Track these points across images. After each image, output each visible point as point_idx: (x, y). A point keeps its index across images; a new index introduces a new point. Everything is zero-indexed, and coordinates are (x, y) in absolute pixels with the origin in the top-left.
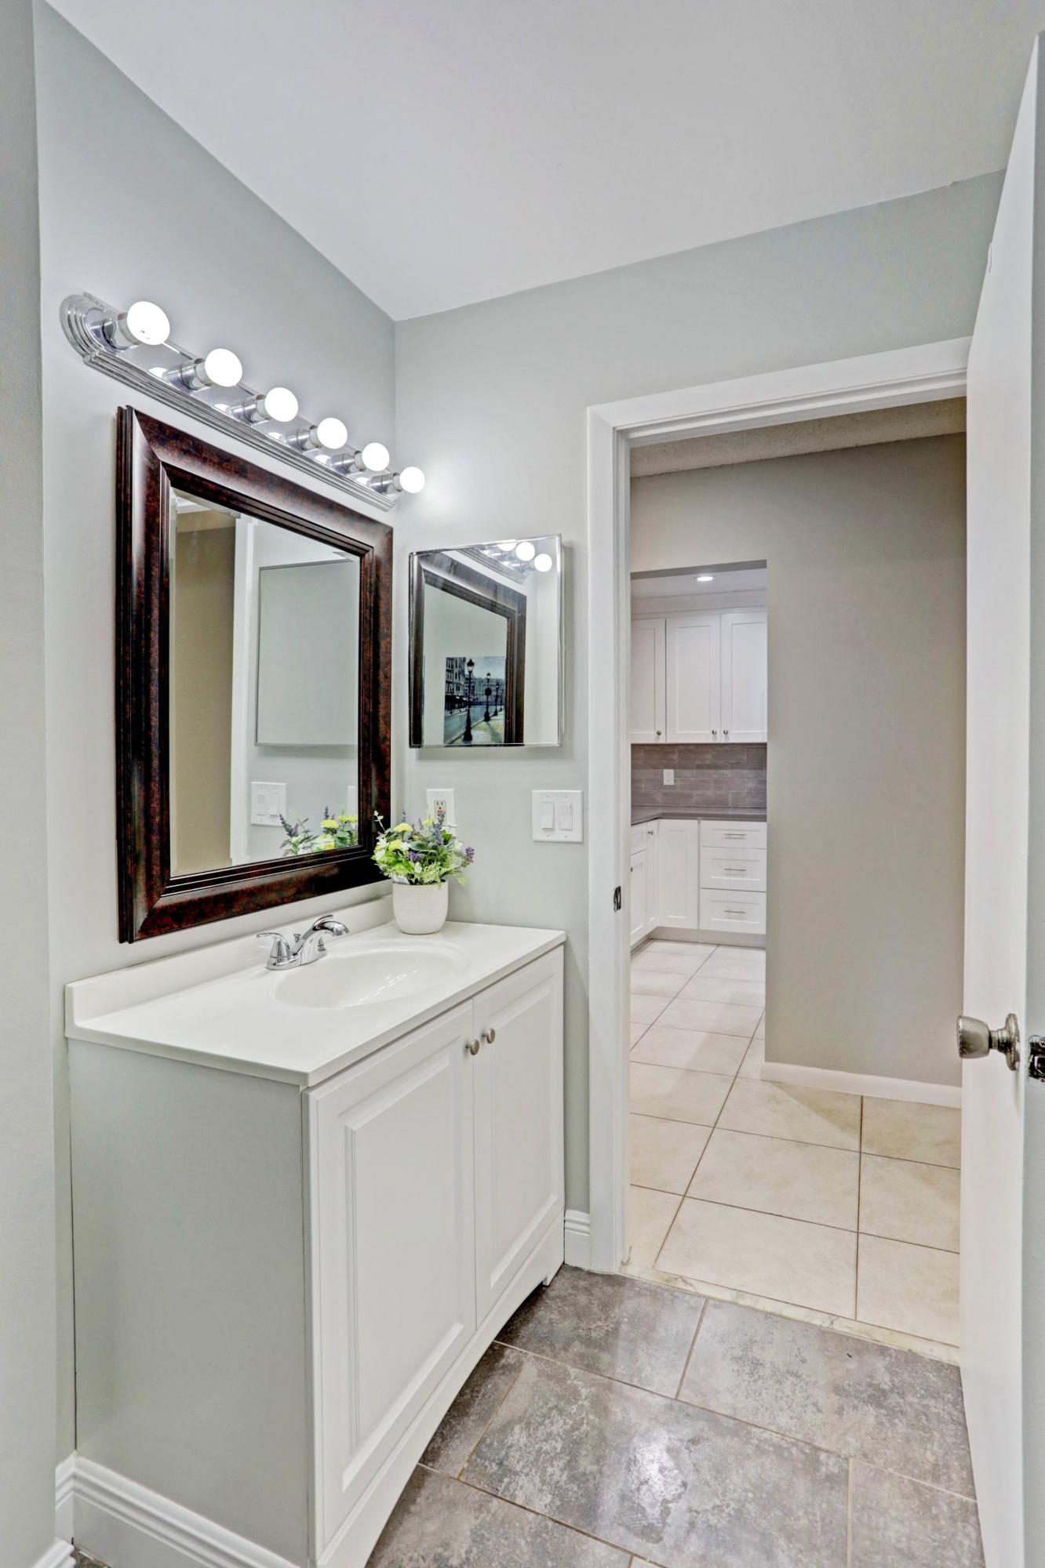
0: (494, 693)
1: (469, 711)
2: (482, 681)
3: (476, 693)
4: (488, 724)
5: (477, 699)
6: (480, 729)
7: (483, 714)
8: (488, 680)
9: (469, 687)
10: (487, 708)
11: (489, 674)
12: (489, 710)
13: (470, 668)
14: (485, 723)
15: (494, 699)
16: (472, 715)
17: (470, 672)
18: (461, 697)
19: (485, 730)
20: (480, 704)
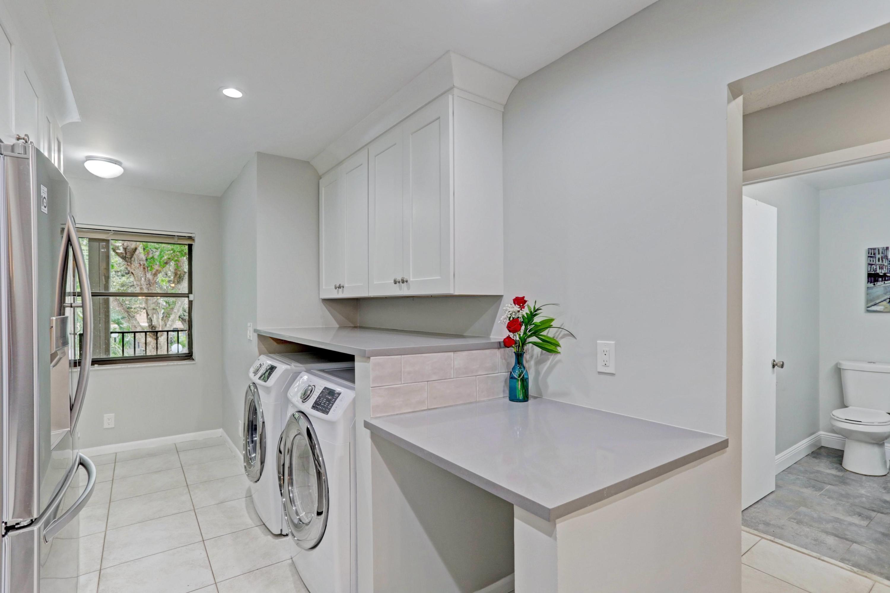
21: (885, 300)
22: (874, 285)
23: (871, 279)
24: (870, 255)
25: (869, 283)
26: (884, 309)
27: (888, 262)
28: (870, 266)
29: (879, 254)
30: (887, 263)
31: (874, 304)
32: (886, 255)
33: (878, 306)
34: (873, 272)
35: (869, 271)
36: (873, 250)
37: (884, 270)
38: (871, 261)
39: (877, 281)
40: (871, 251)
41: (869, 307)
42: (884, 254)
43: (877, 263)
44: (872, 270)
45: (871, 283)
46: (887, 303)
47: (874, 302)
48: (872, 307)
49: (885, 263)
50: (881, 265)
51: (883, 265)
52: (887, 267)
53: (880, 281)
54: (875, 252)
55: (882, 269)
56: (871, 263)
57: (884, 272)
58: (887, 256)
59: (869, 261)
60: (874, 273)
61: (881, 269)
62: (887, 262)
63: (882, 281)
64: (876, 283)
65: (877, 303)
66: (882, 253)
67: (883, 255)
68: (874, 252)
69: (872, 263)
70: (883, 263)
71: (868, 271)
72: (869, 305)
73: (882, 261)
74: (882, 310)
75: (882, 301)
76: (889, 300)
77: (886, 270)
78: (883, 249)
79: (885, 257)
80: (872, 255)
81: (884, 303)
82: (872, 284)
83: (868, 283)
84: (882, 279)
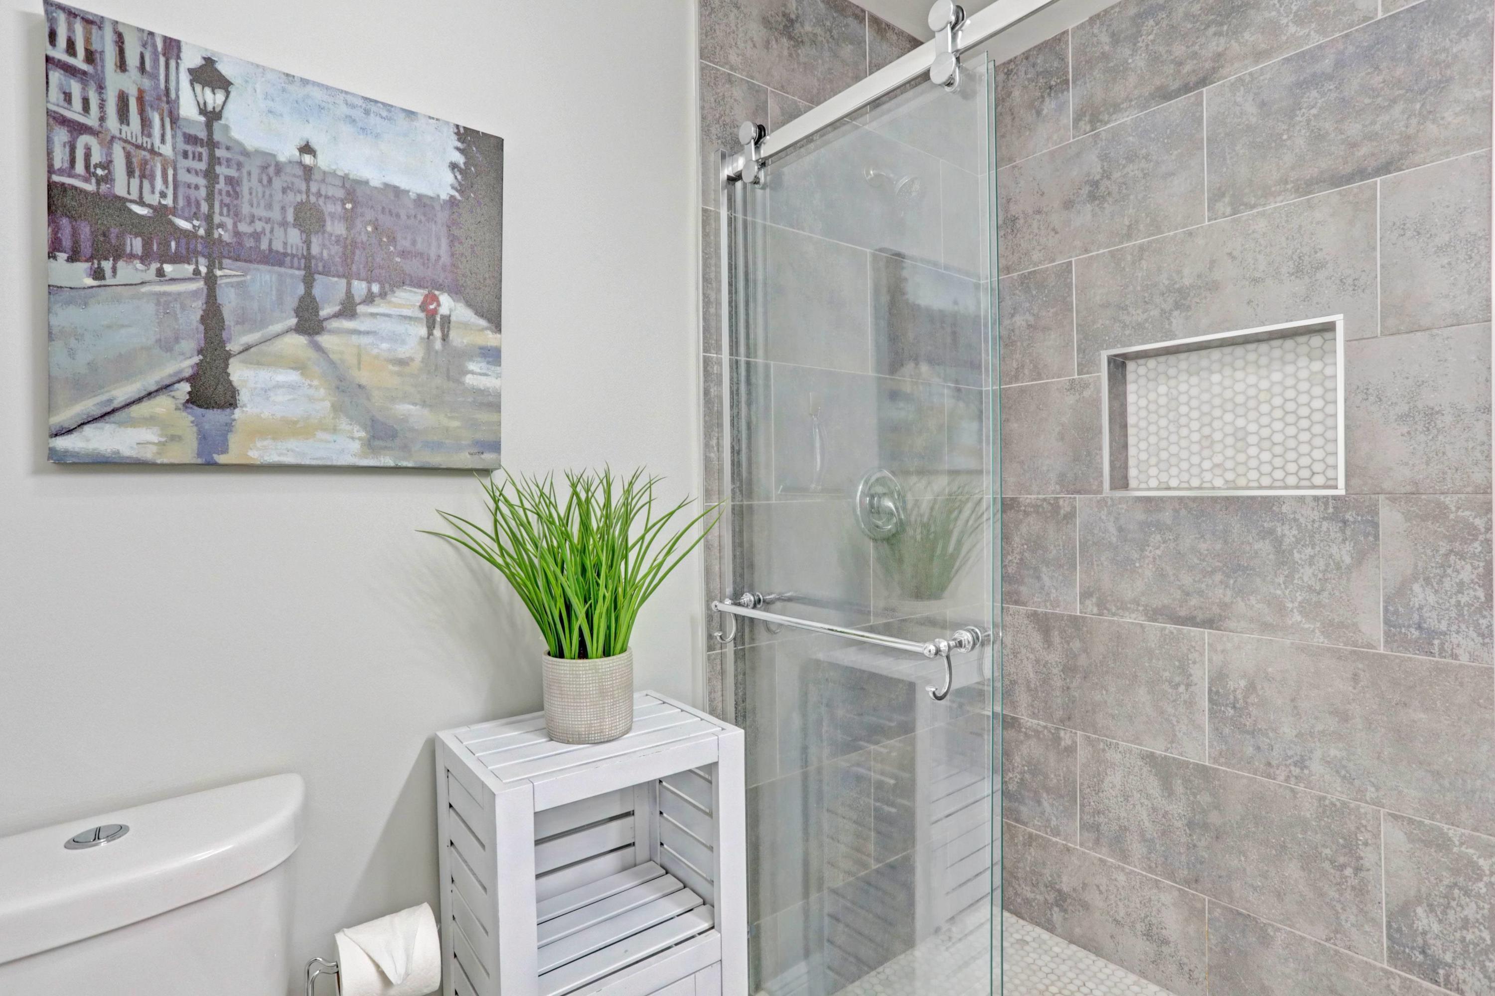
0: (337, 228)
1: (211, 281)
2: (279, 168)
3: (246, 209)
4: (318, 348)
5: (257, 236)
6: (279, 362)
7: (291, 302)
8: (308, 172)
9: (210, 175)
10: (309, 282)
11: (306, 149)
12: (317, 291)
13: (213, 99)
14: (301, 340)
15: (336, 249)
16: (228, 300)
17: (212, 116)
18: (160, 211)
19: (300, 367)
20: (274, 259)
21: (165, 388)
22: (98, 274)
23: (75, 234)
24: (59, 53)
25: (62, 256)
26: (160, 444)
27: (180, 139)
28: (61, 135)
29: (122, 66)
30: (174, 148)
31: (98, 412)
32: (167, 90)
33: (120, 424)
34: (87, 180)
35: (61, 172)
36: (79, 27)
37: (159, 184)
38: (68, 97)
39: (118, 254)
40: (71, 28)
41: (70, 431)
42: (154, 77)
43: (112, 122)
44: (80, 168)
45: (71, 259)
46: (177, 409)
47: (104, 397)
48: (87, 429)
49: (163, 141)
50: (138, 147)
51: (152, 151)
52: (175, 169)
53: (132, 256)
54: (95, 47)
55: (143, 176)
56: (69, 114)
57: (153, 199)
58: (173, 95)
59: (55, 95)
60: (97, 194)
61: (137, 173)
62: (174, 137)
63: (146, 257)
64: (107, 265)
65: (116, 404)
66: (142, 68)
67: (147, 83)
68: (88, 41)
69: (75, 113)
70: (150, 135)
71: (51, 170)
72: (65, 416)
73: (146, 123)
74: (148, 454)
75: (150, 395)
76: (186, 387)
77: (170, 193)
78: (144, 45)
79: (159, 98)
80: (79, 62)
81: (162, 405)
82: (82, 267)
83: (52, 255)
84: (147, 245)
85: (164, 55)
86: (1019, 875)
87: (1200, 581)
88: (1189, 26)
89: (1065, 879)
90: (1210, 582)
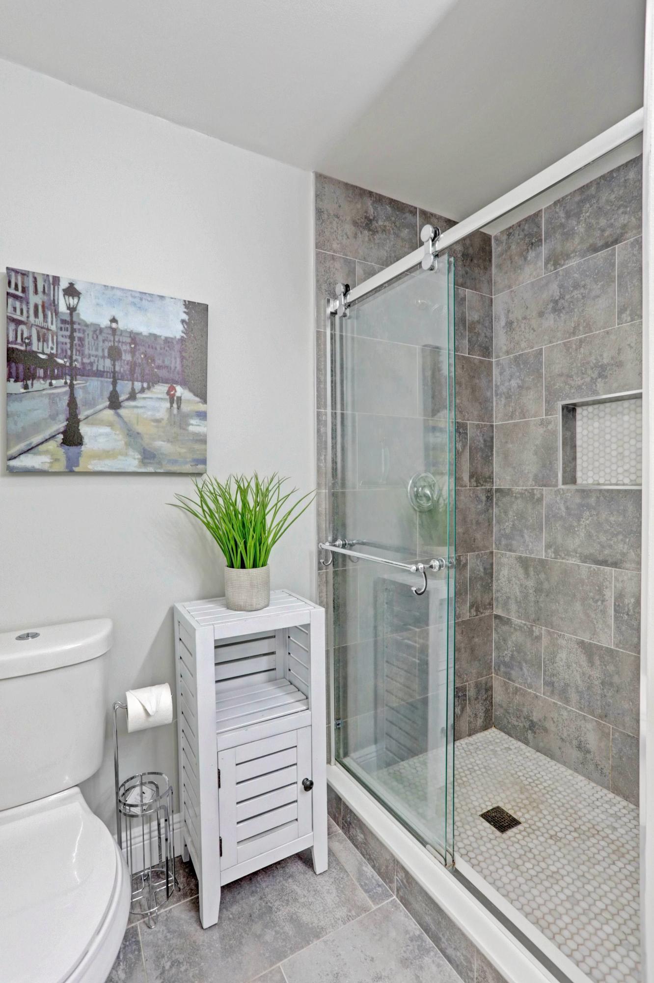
21: (53, 437)
22: (26, 387)
23: (17, 369)
24: (12, 291)
25: (12, 380)
26: (51, 463)
27: (59, 322)
28: (12, 326)
29: (36, 292)
30: (57, 326)
31: (26, 449)
32: (54, 300)
33: (35, 454)
34: (22, 345)
35: (12, 343)
36: (19, 278)
37: (50, 344)
38: (15, 309)
39: (33, 377)
40: (16, 279)
41: (15, 458)
42: (49, 295)
43: (32, 318)
44: (19, 340)
45: (16, 381)
46: (58, 446)
47: (28, 442)
48: (22, 457)
49: (52, 323)
50: (42, 328)
51: (48, 329)
52: (57, 336)
53: (39, 378)
54: (26, 285)
55: (44, 341)
56: (15, 317)
57: (48, 351)
58: (56, 303)
59: (10, 309)
60: (26, 351)
61: (41, 340)
62: (56, 321)
63: (45, 378)
64: (29, 382)
65: (33, 445)
66: (44, 292)
67: (46, 298)
68: (23, 283)
69: (17, 316)
70: (47, 322)
71: (8, 342)
72: (14, 451)
73: (45, 316)
74: (46, 467)
75: (46, 440)
76: (61, 436)
77: (55, 349)
78: (45, 281)
79: (50, 305)
80: (19, 293)
81: (52, 445)
82: (20, 384)
83: (8, 380)
84: (45, 372)
85: (53, 284)
86: (510, 711)
87: (610, 540)
88: (609, 208)
89: (534, 714)
90: (616, 540)
